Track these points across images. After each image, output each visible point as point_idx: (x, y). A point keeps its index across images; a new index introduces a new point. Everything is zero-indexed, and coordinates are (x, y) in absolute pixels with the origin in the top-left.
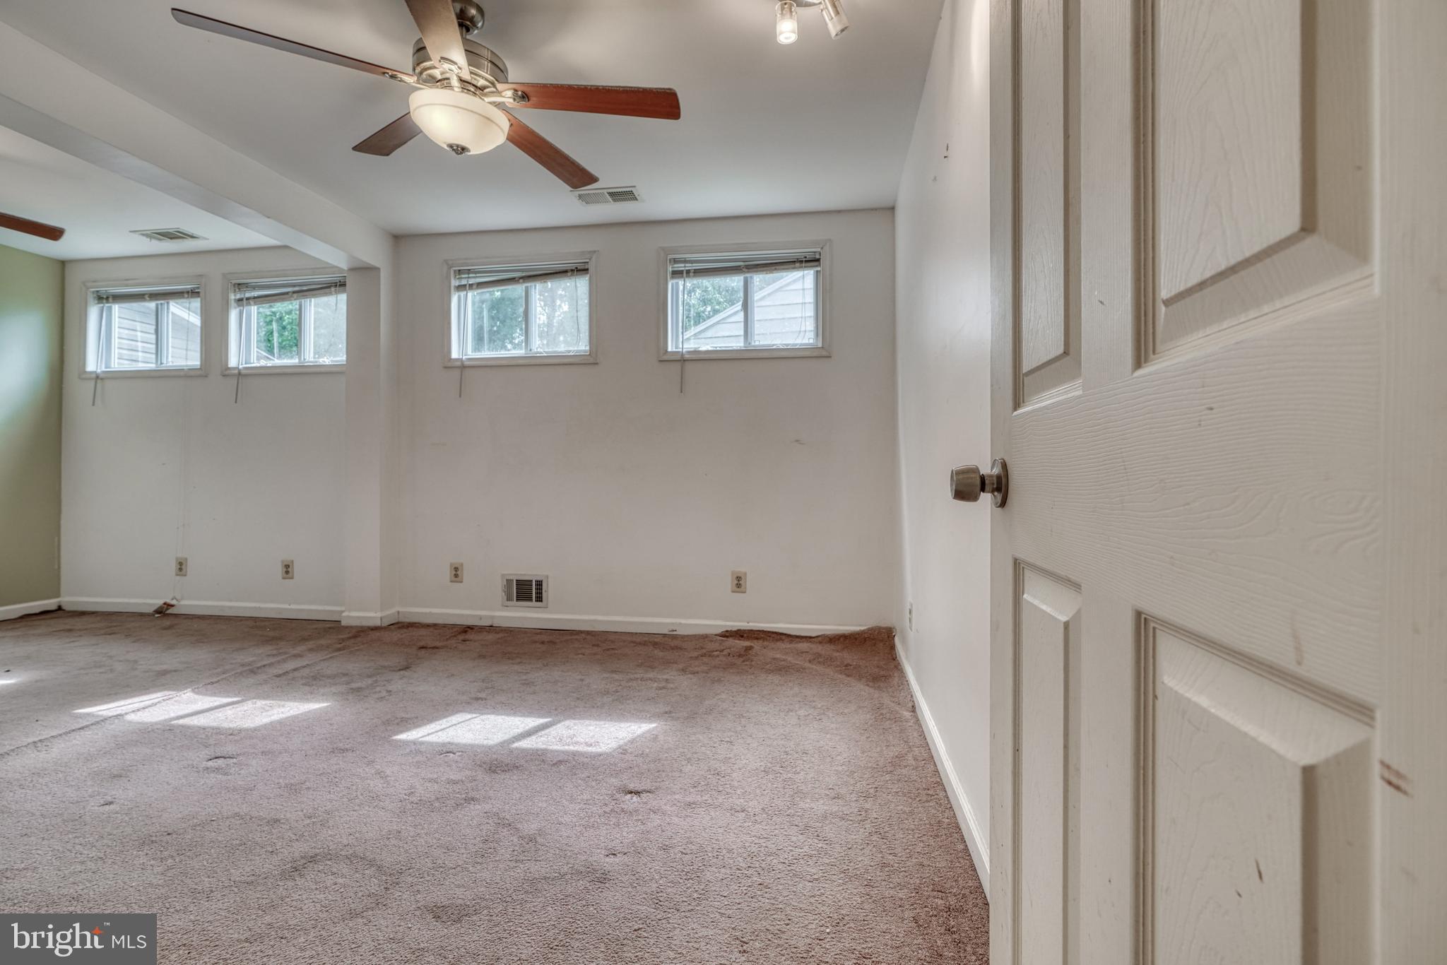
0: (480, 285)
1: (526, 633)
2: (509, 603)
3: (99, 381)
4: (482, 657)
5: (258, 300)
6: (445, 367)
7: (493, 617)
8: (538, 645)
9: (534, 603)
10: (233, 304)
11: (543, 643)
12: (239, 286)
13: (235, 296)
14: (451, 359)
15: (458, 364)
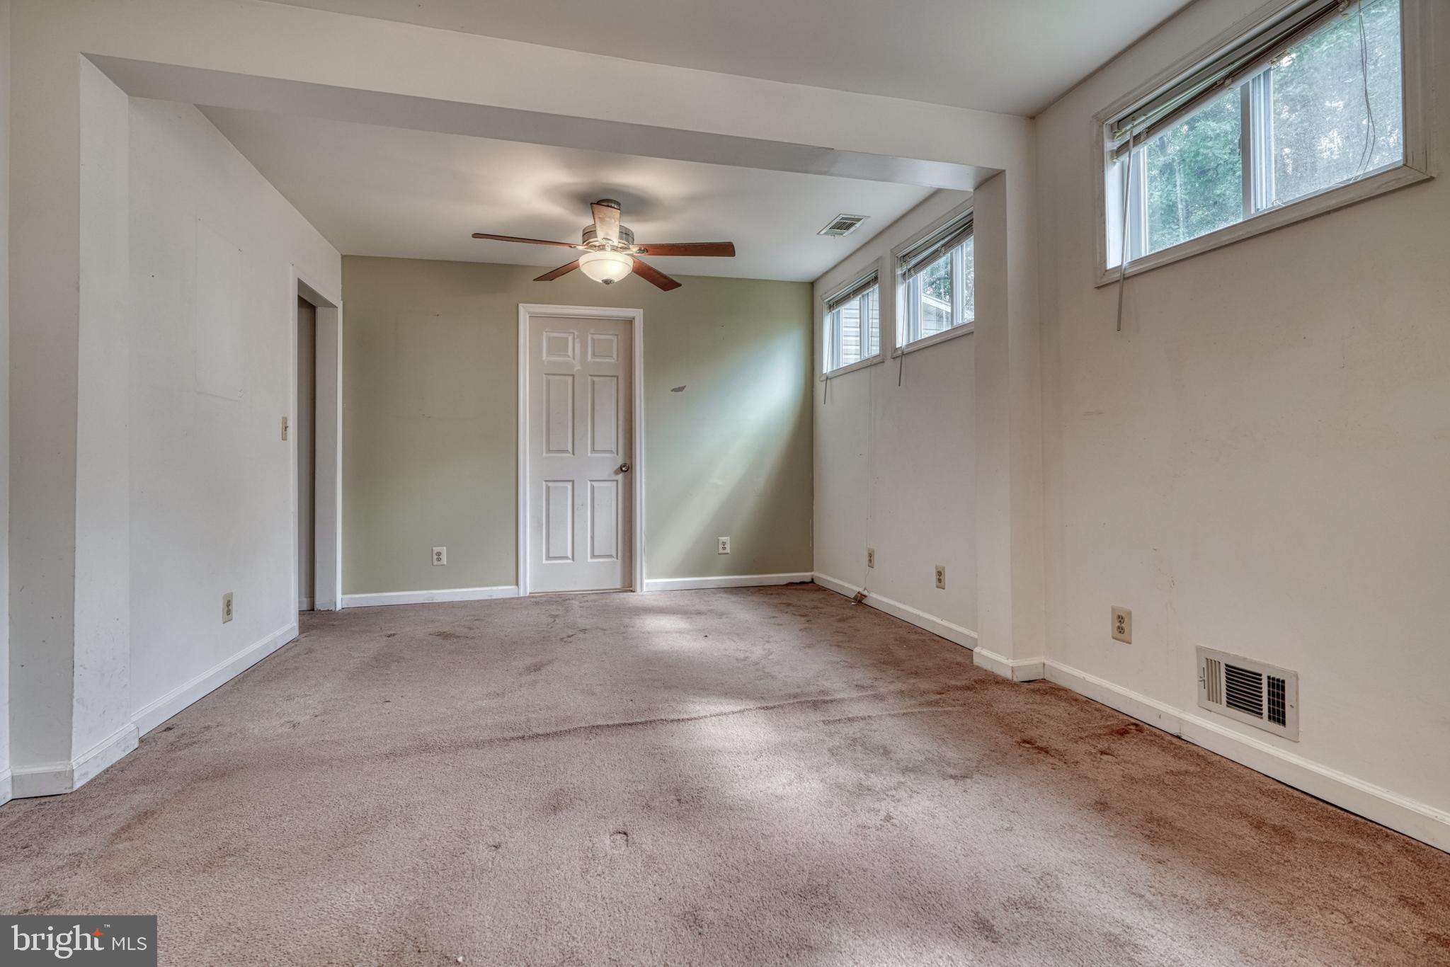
0: (1151, 130)
1: (1238, 778)
2: (1211, 705)
3: (828, 381)
4: (1102, 806)
5: (919, 266)
6: (1098, 288)
7: (1181, 721)
8: (1242, 828)
9: (1264, 722)
10: (899, 279)
11: (1259, 825)
12: (904, 258)
13: (902, 270)
14: (1106, 271)
15: (1117, 276)
